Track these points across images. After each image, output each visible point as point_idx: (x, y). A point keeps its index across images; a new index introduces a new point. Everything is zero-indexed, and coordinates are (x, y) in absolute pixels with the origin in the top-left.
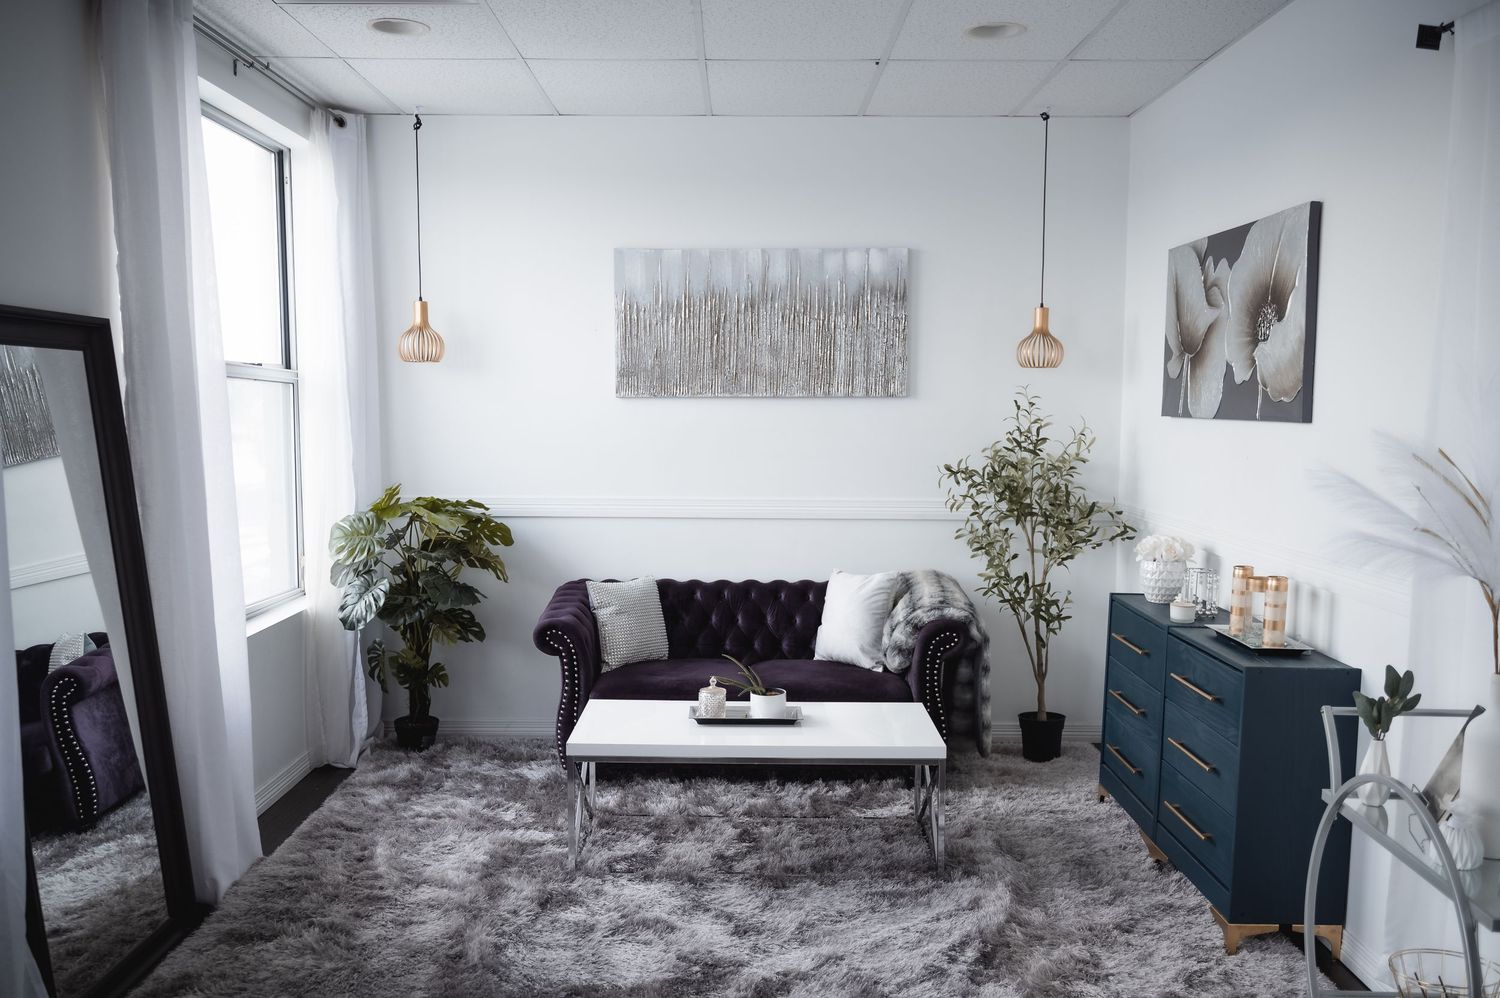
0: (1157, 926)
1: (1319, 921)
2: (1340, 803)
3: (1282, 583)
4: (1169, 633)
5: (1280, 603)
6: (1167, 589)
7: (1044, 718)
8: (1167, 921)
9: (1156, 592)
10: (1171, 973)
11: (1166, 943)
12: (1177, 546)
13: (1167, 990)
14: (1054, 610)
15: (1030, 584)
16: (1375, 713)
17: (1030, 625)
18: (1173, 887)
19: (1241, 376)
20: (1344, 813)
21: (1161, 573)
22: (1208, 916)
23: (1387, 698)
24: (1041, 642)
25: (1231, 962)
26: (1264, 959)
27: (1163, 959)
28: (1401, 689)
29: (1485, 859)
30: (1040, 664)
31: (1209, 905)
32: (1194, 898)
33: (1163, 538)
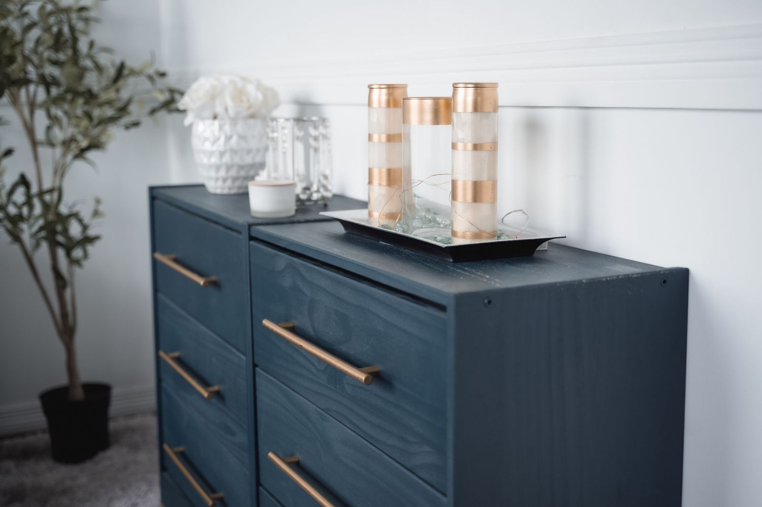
3: (487, 92)
4: (252, 238)
5: (487, 139)
6: (241, 167)
7: (79, 394)
9: (222, 173)
12: (251, 89)
14: (75, 230)
15: (34, 189)
17: (42, 255)
21: (228, 138)
24: (61, 281)
30: (64, 315)
33: (226, 80)
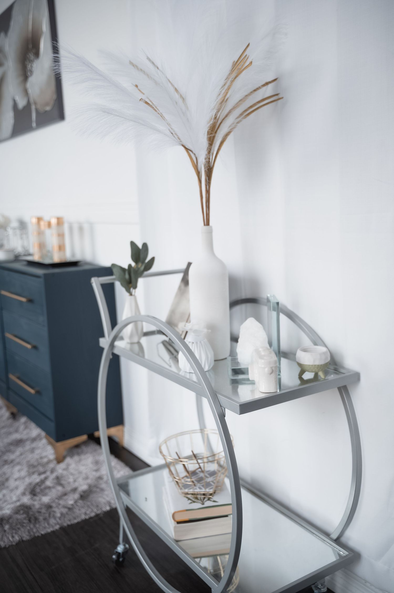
0: (12, 457)
1: (109, 425)
2: (112, 345)
3: (60, 220)
5: (61, 233)
8: (19, 451)
10: (21, 489)
11: (17, 468)
13: (18, 504)
16: (127, 276)
18: (22, 427)
19: (21, 103)
20: (116, 351)
22: (44, 441)
23: (133, 264)
25: (60, 469)
26: (80, 460)
27: (16, 480)
28: (142, 256)
29: (215, 361)
31: (43, 434)
32: (35, 431)
